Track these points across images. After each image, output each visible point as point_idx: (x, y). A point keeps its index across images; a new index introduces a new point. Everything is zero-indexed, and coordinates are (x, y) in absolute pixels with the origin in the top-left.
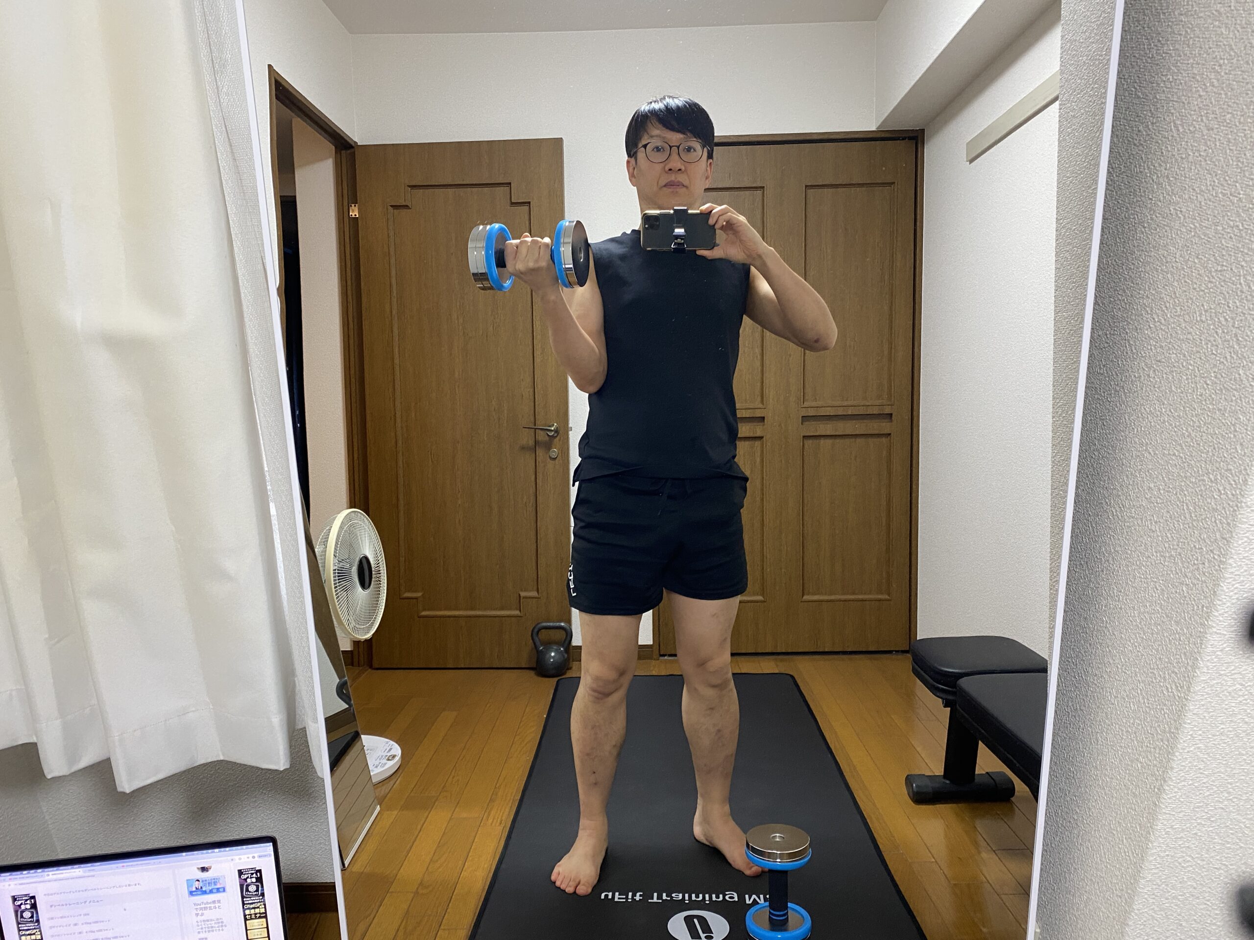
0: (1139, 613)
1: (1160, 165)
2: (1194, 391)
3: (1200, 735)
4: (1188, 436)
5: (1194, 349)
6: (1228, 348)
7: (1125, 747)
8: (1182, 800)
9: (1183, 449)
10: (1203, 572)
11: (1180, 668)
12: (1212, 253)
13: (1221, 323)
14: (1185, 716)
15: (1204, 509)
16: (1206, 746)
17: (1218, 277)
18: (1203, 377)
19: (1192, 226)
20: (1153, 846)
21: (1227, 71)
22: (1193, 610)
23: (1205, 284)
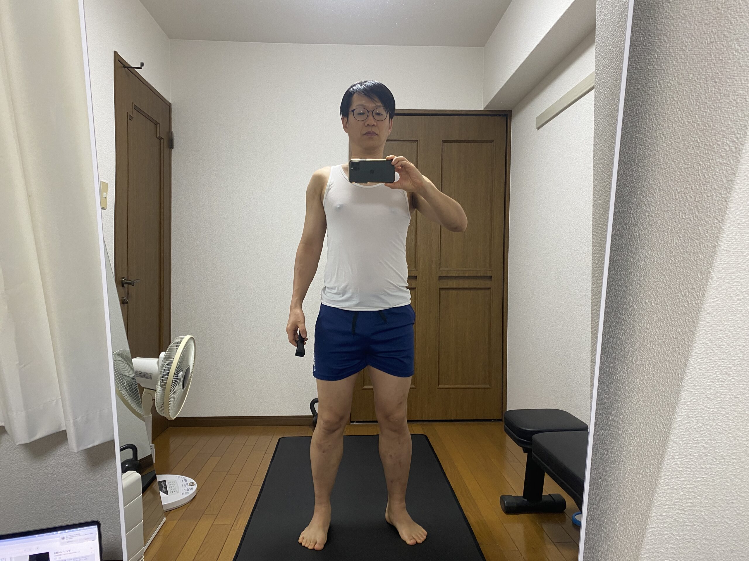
0: (640, 380)
1: (650, 108)
2: (672, 242)
3: (678, 456)
4: (668, 269)
5: (672, 216)
6: (692, 214)
7: (632, 465)
8: (667, 497)
9: (665, 277)
10: (678, 352)
11: (665, 413)
12: (682, 158)
13: (687, 199)
14: (668, 443)
15: (678, 313)
16: (681, 463)
17: (685, 172)
18: (677, 233)
19: (670, 143)
20: (649, 527)
21: (690, 49)
22: (673, 377)
23: (678, 177)
